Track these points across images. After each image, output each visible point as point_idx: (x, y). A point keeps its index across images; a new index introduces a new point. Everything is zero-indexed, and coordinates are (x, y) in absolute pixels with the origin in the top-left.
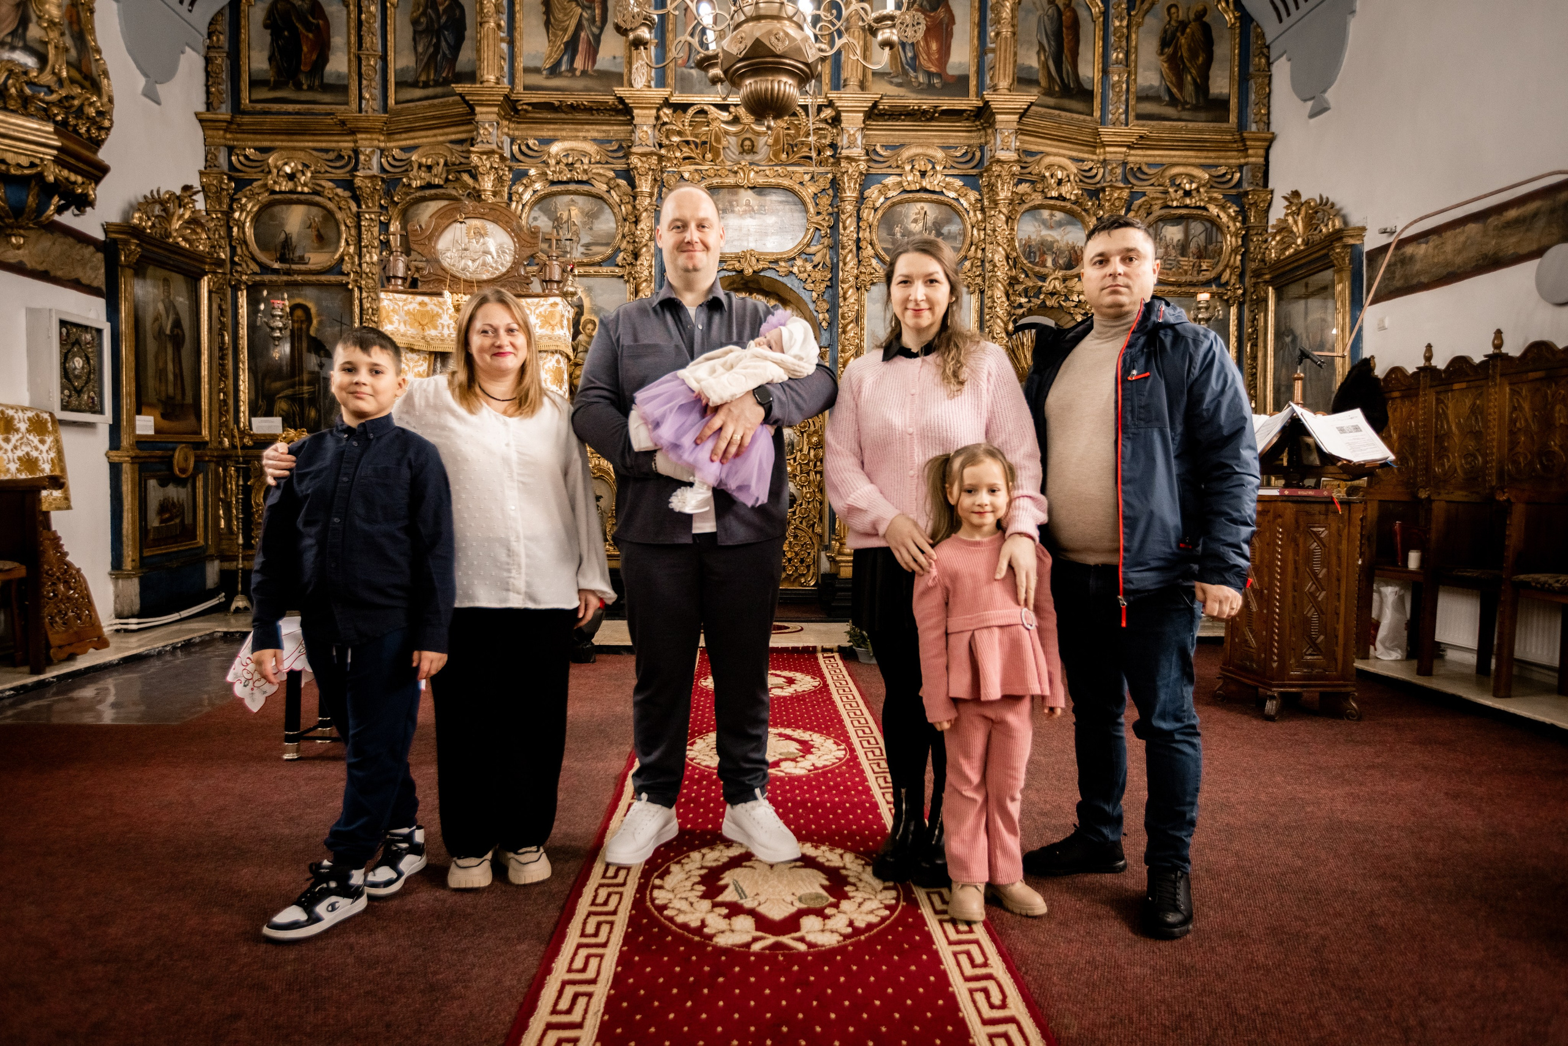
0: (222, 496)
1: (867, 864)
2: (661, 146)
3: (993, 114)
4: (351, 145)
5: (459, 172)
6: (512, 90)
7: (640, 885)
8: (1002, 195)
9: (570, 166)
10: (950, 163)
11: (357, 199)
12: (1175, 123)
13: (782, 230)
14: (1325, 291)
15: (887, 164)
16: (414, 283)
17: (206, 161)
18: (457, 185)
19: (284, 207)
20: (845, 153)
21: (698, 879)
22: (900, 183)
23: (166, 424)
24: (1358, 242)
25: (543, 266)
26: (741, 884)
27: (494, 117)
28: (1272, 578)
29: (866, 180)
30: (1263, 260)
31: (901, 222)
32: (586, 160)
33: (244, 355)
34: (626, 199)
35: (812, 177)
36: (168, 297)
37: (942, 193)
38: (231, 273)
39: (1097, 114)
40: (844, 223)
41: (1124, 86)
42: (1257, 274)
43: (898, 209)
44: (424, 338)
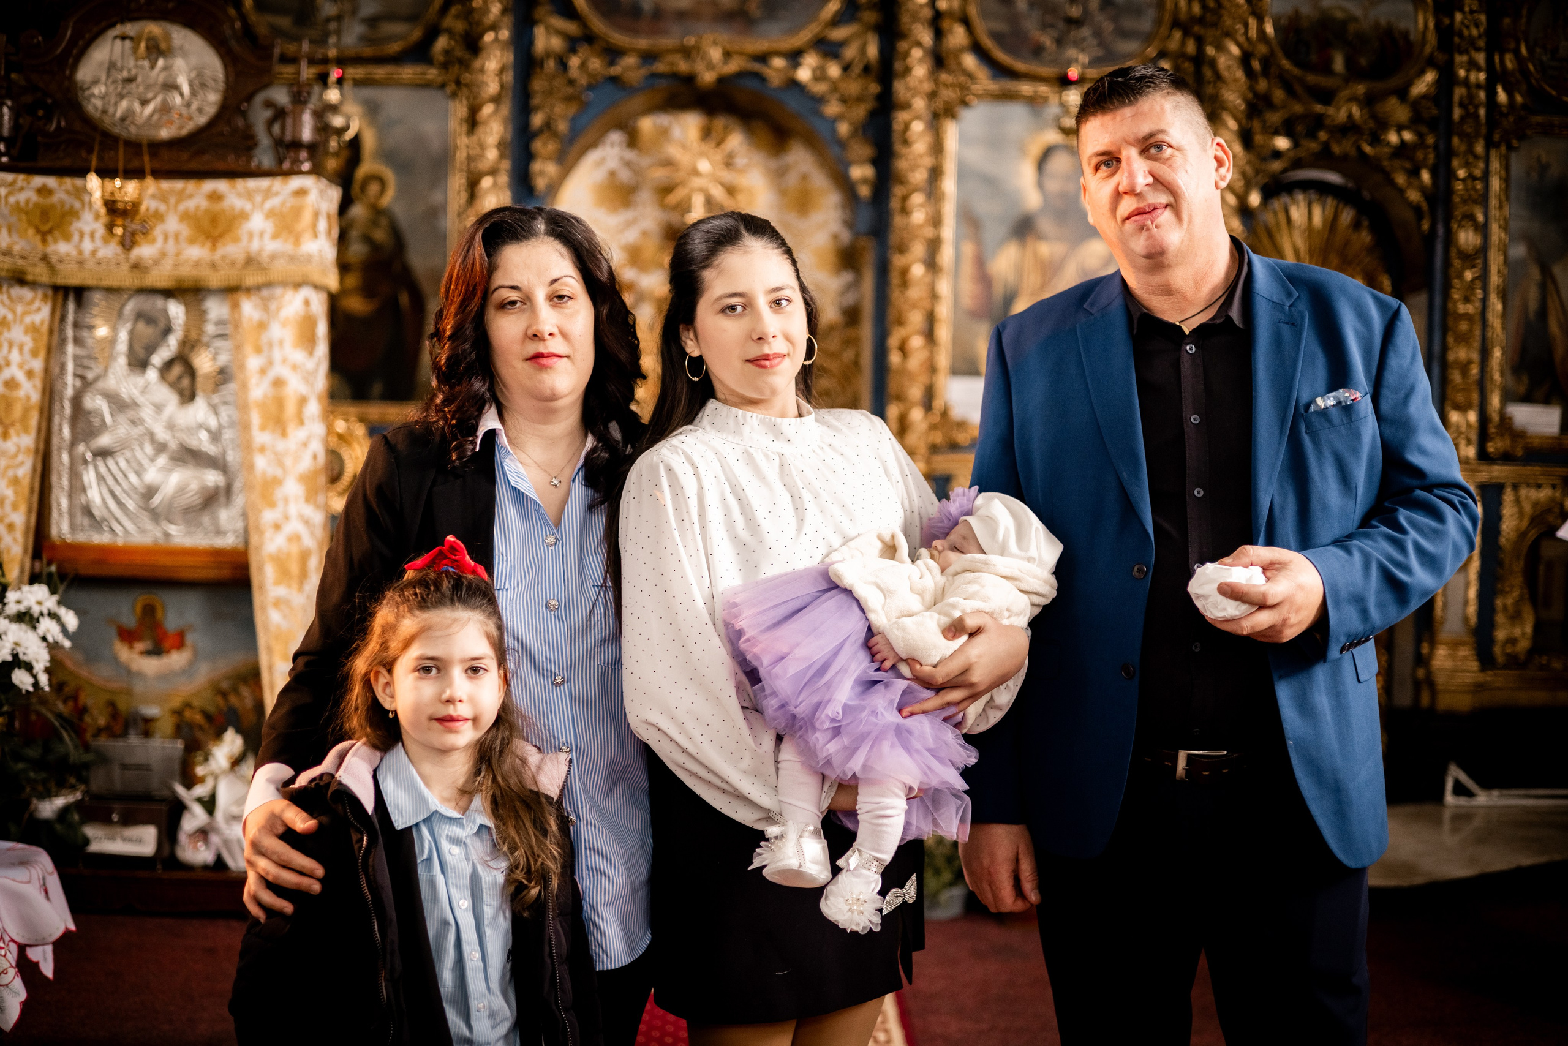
16: (30, 150)
44: (45, 258)
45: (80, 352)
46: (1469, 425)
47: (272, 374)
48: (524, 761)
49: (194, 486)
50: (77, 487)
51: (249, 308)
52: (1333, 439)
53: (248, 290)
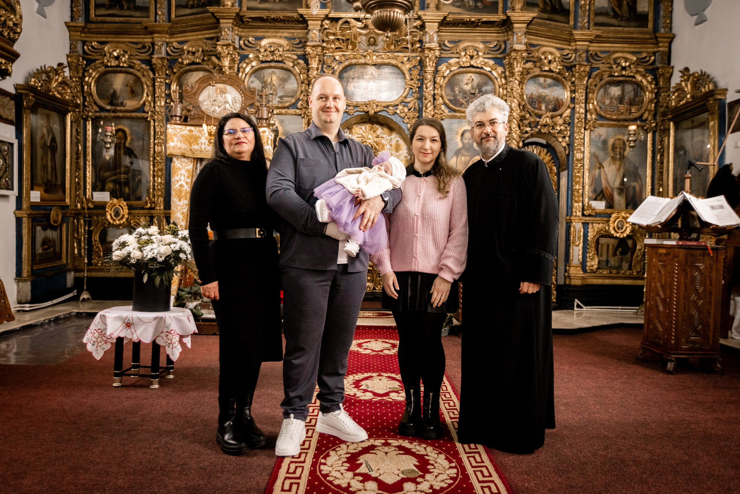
0: (76, 236)
1: (440, 453)
2: (323, 41)
3: (512, 24)
4: (150, 40)
5: (210, 56)
6: (240, 10)
7: (313, 462)
8: (517, 70)
9: (272, 53)
10: (487, 51)
11: (153, 70)
12: (617, 28)
13: (391, 89)
14: (704, 125)
15: (451, 51)
16: (186, 119)
17: (70, 49)
18: (209, 63)
19: (113, 75)
20: (427, 45)
21: (346, 460)
22: (458, 62)
23: (47, 196)
24: (723, 98)
25: (258, 110)
26: (369, 463)
27: (230, 25)
28: (672, 293)
29: (439, 61)
30: (667, 107)
31: (459, 84)
32: (281, 49)
33: (89, 157)
34: (303, 71)
35: (409, 59)
36: (49, 125)
37: (482, 68)
38: (83, 111)
39: (572, 23)
40: (426, 85)
41: (588, 7)
42: (664, 114)
43: (457, 77)
44: (191, 150)
46: (579, 206)
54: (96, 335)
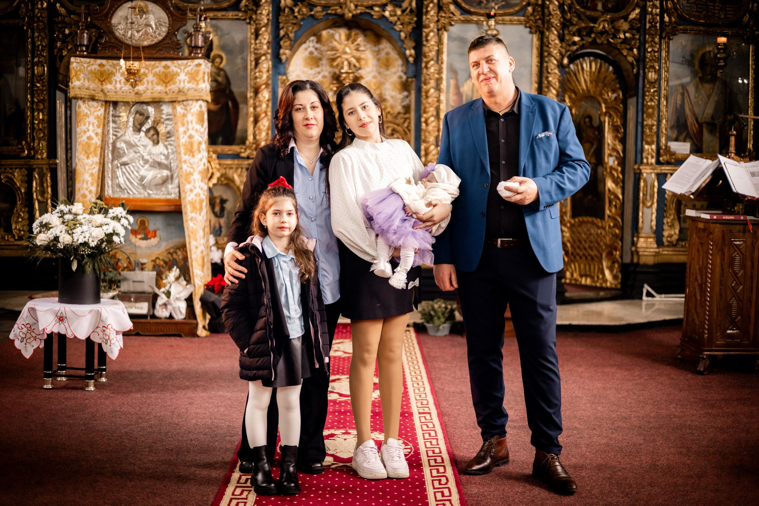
16: (95, 50)
25: (190, 35)
28: (707, 277)
44: (102, 91)
45: (114, 125)
46: (652, 149)
47: (188, 134)
48: (303, 241)
49: (159, 176)
50: (114, 177)
51: (179, 109)
52: (544, 146)
53: (179, 102)
54: (25, 330)
